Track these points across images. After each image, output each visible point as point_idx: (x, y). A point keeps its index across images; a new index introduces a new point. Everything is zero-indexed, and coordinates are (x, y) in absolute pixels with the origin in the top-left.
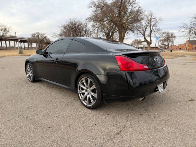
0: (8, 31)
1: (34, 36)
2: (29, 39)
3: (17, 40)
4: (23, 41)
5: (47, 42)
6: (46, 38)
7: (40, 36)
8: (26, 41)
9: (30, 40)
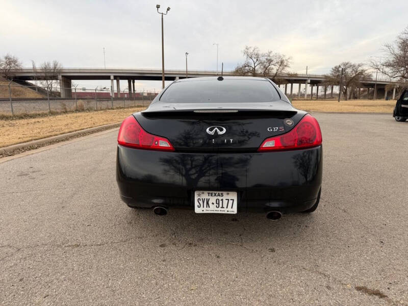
0: (286, 66)
1: (338, 71)
2: (326, 77)
3: (306, 80)
4: (315, 82)
5: (364, 82)
6: (364, 73)
7: (349, 71)
8: (320, 83)
9: (328, 80)
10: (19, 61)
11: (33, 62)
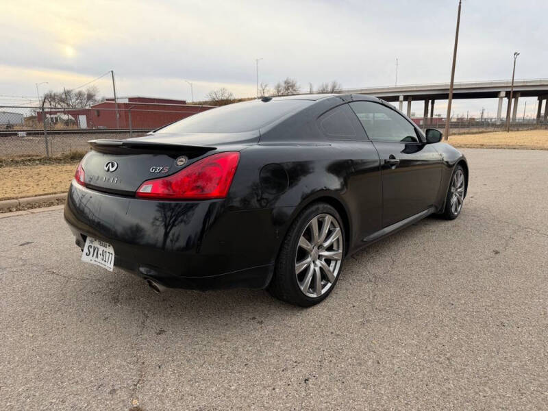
10: (298, 85)
11: (311, 85)
